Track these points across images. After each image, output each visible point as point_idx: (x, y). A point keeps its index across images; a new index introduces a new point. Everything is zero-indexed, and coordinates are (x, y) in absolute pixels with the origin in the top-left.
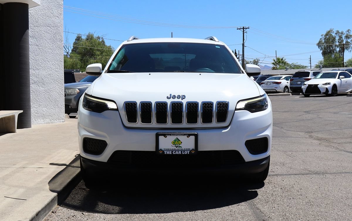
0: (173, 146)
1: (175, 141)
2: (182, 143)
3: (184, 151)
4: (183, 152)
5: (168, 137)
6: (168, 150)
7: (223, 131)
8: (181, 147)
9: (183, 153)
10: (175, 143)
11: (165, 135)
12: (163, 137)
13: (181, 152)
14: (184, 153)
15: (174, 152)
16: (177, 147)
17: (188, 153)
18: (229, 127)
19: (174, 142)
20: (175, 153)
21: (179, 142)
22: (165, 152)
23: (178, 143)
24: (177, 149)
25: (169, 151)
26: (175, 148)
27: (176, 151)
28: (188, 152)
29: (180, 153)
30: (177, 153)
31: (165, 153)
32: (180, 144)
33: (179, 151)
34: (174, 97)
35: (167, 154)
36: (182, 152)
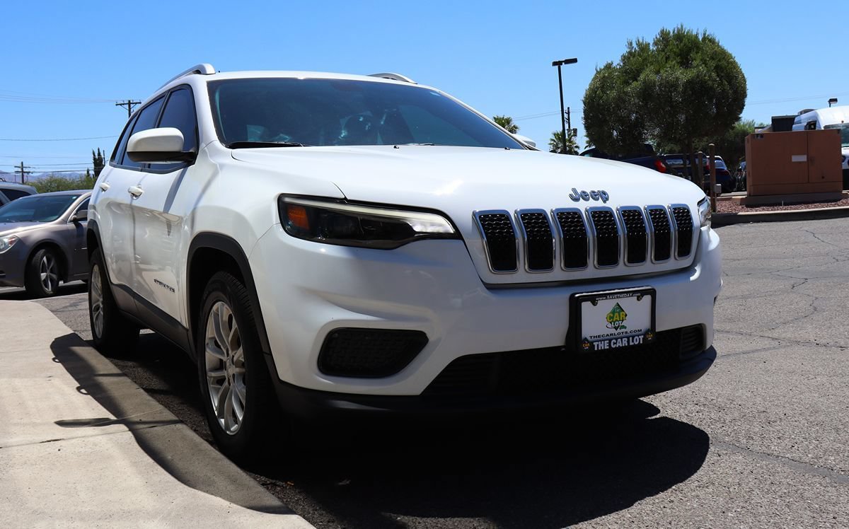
0: (610, 325)
1: (613, 312)
2: (626, 315)
3: (633, 337)
4: (631, 338)
5: (601, 303)
6: (600, 339)
7: (692, 278)
8: (625, 328)
9: (631, 344)
10: (613, 318)
11: (593, 299)
12: (589, 303)
13: (626, 339)
14: (633, 341)
15: (614, 343)
16: (616, 328)
17: (641, 342)
18: (698, 269)
19: (612, 315)
20: (616, 343)
21: (621, 313)
22: (595, 344)
23: (620, 316)
24: (616, 332)
25: (604, 341)
26: (614, 331)
27: (616, 339)
28: (641, 337)
29: (625, 342)
30: (619, 344)
31: (596, 349)
32: (623, 321)
33: (623, 339)
34: (585, 196)
35: (600, 348)
36: (628, 342)
